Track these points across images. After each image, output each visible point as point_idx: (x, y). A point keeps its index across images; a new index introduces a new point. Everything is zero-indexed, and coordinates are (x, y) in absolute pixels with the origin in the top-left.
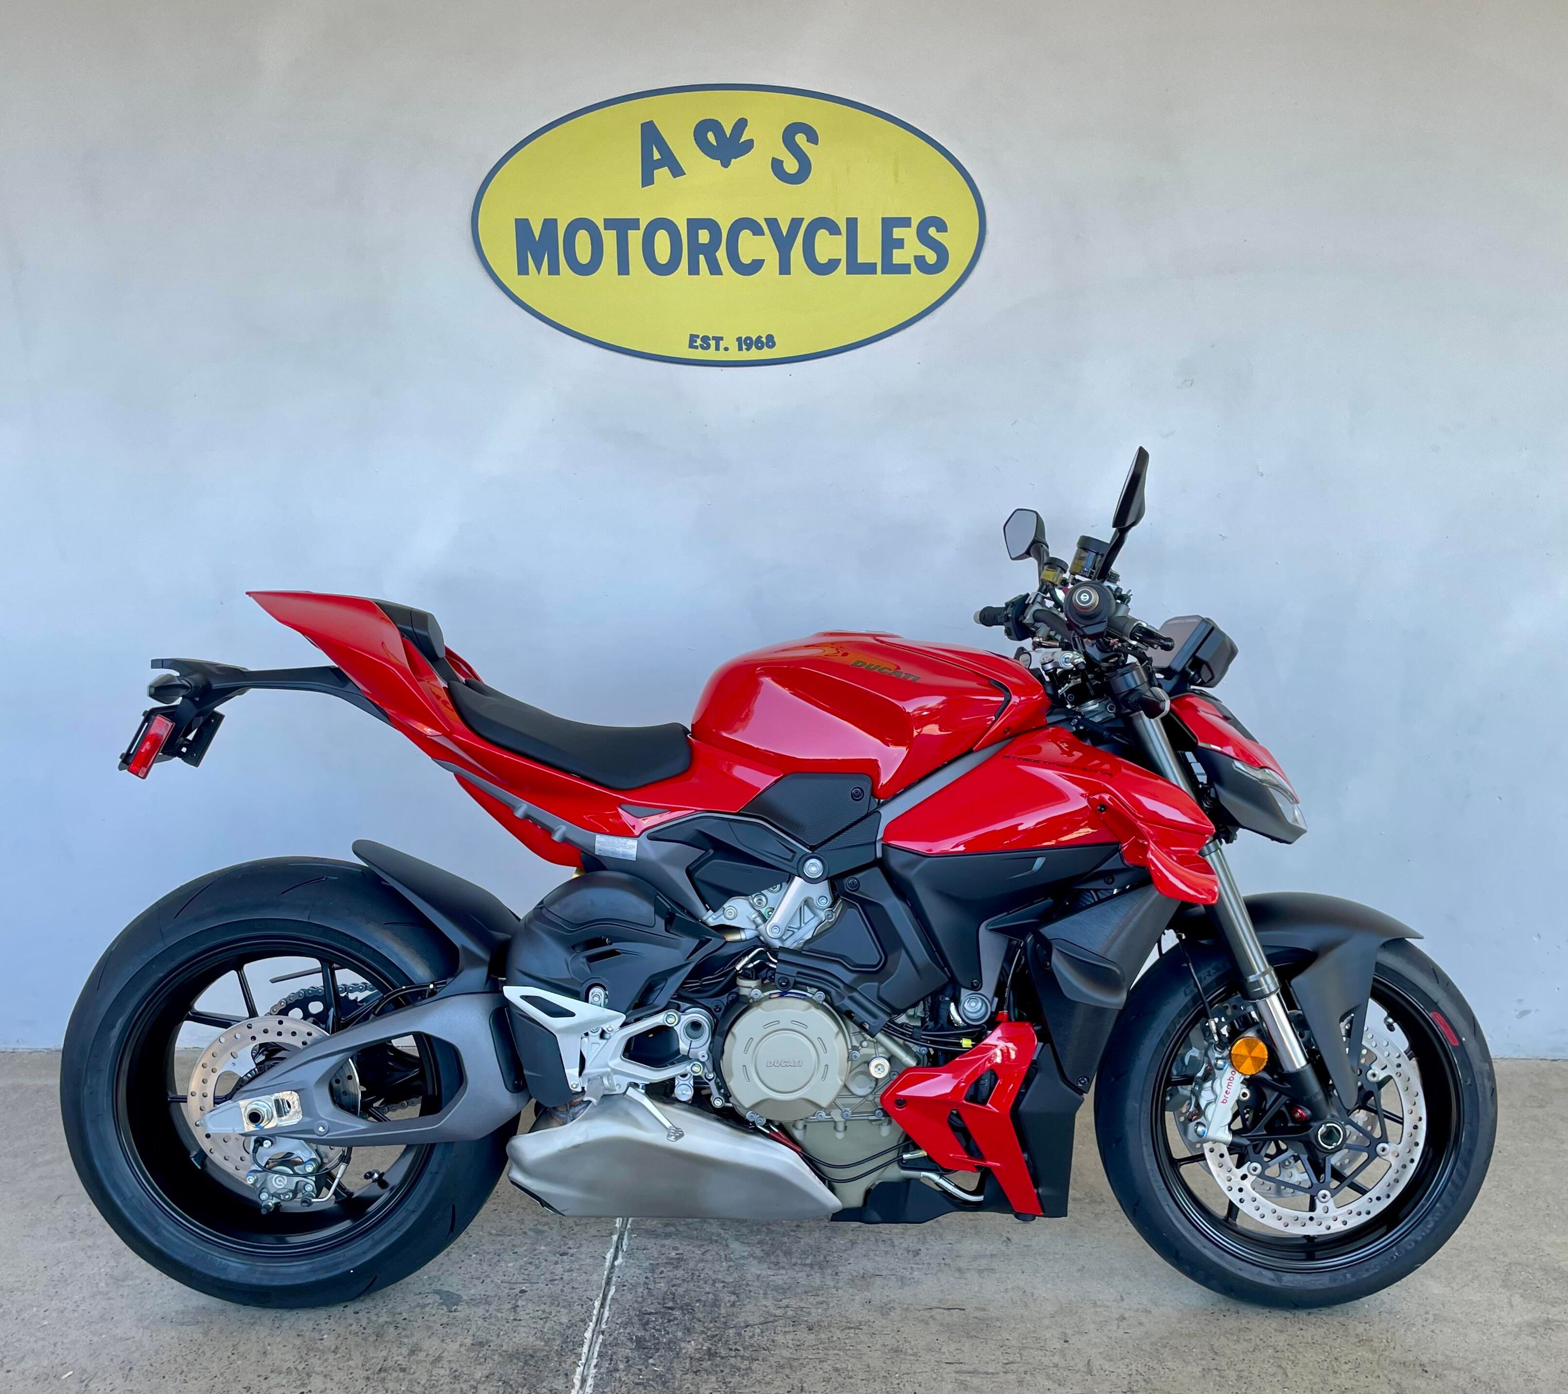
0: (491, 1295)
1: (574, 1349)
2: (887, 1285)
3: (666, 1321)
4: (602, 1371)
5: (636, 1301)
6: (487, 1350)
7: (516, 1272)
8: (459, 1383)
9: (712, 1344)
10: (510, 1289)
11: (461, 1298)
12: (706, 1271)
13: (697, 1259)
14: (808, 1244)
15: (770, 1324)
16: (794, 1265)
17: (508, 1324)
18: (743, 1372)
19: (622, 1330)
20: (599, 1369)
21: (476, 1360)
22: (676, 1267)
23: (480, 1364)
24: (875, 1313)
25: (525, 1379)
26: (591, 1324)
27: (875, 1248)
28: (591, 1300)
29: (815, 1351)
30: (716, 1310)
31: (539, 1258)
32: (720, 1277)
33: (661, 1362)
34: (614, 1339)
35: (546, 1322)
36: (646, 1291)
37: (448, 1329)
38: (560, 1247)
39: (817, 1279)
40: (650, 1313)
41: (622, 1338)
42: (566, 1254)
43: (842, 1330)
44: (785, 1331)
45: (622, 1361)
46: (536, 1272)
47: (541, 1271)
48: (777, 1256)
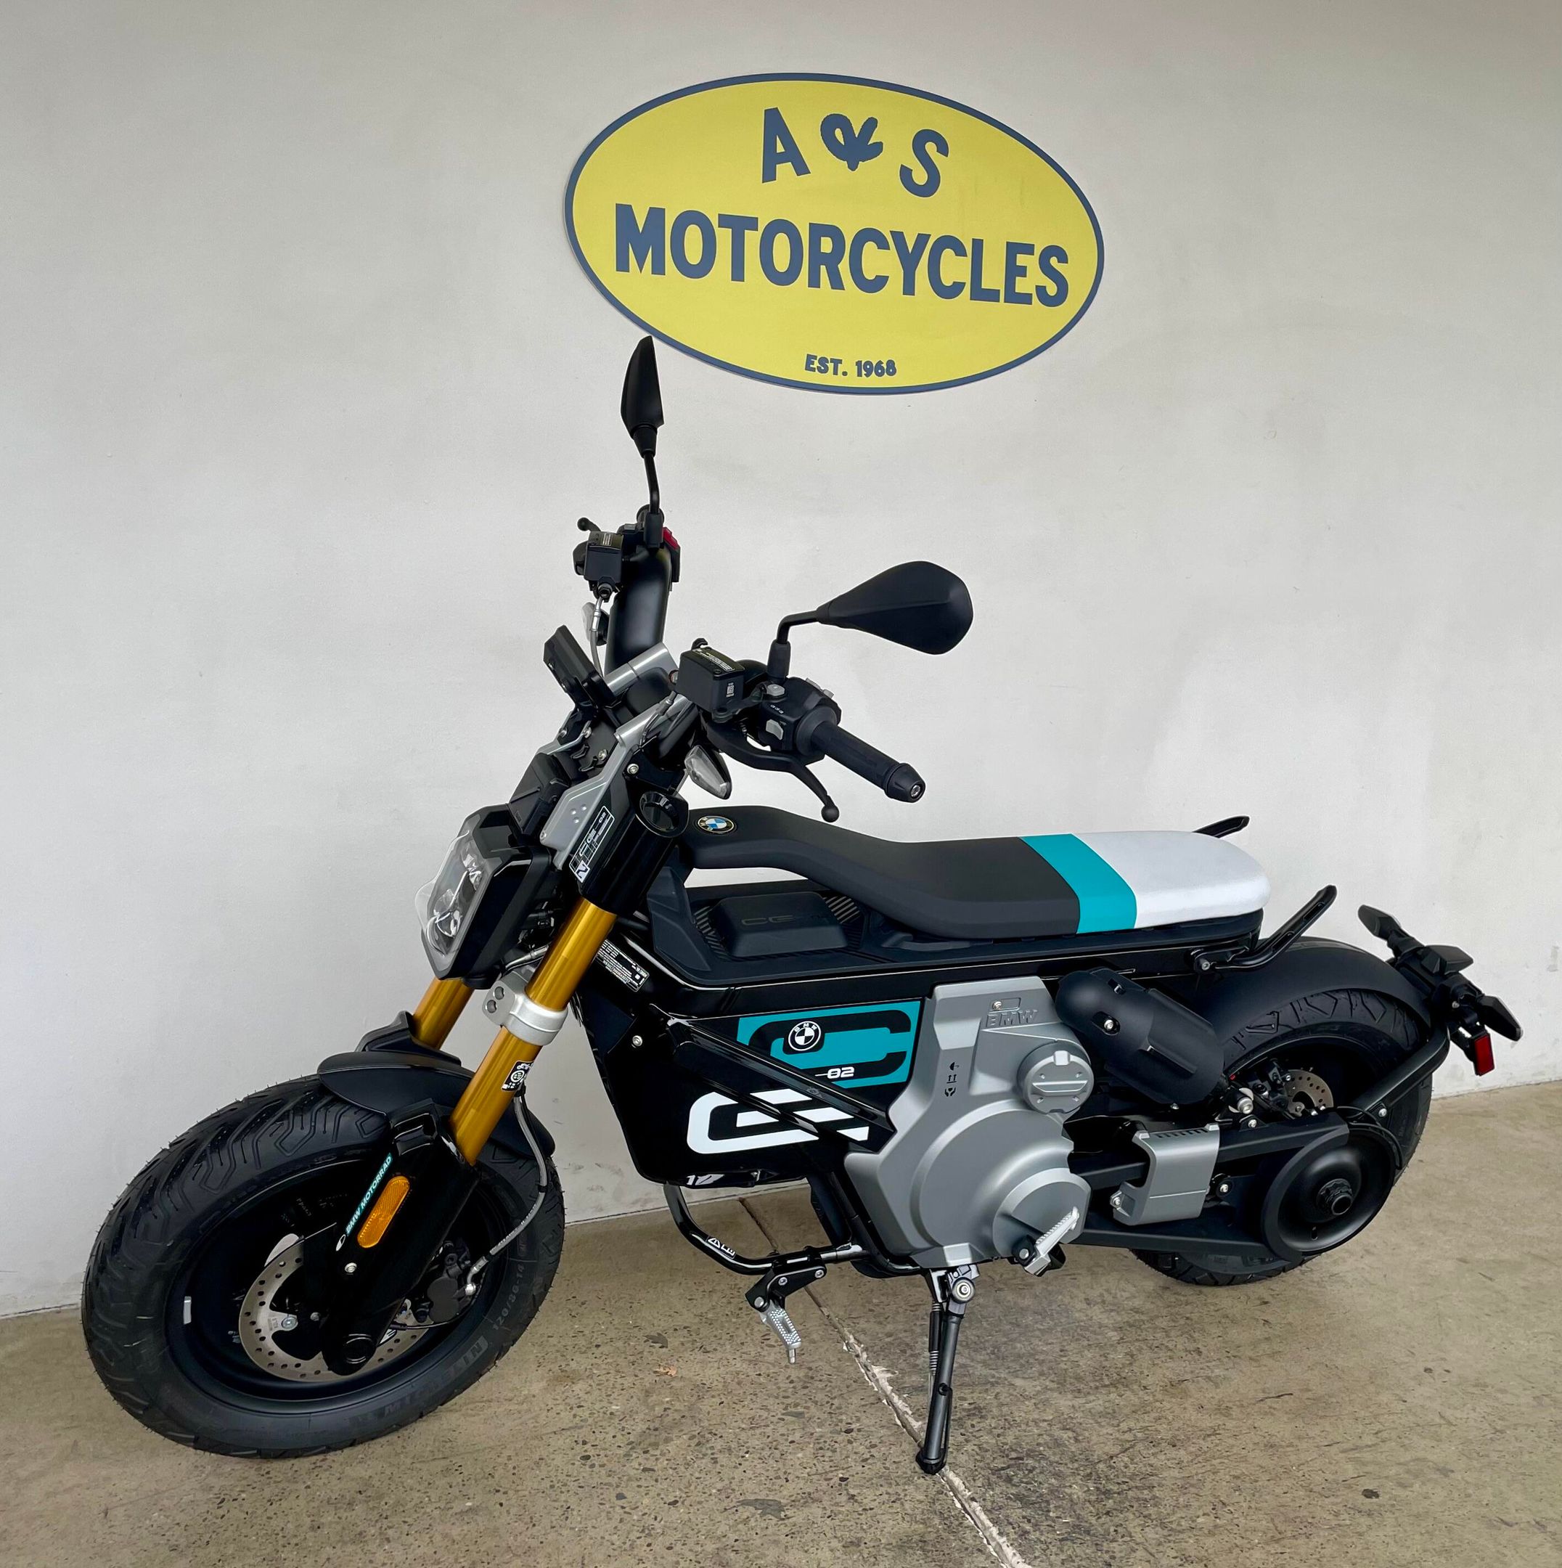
0: (810, 1491)
1: (962, 1524)
2: (1202, 1388)
3: (1026, 1472)
4: (1011, 1536)
5: (975, 1461)
6: (867, 1548)
7: (815, 1462)
9: (1096, 1484)
10: (826, 1480)
11: (780, 1503)
12: (1016, 1414)
13: (995, 1403)
14: (1089, 1366)
15: (1131, 1450)
16: (1097, 1388)
17: (864, 1517)
18: (1152, 1503)
19: (991, 1493)
20: (1007, 1537)
21: (866, 1562)
22: (983, 1418)
24: (1218, 1417)
27: (1156, 1355)
29: (1199, 1465)
30: (1066, 1449)
31: (825, 1442)
32: (1036, 1417)
33: (1064, 1513)
34: (993, 1502)
35: (902, 1504)
36: (975, 1447)
37: (799, 1539)
38: (837, 1425)
39: (1132, 1397)
40: (1003, 1469)
41: (1001, 1501)
42: (852, 1430)
43: (1204, 1439)
44: (1153, 1454)
45: (1024, 1522)
46: (837, 1456)
47: (841, 1454)
48: (1072, 1384)
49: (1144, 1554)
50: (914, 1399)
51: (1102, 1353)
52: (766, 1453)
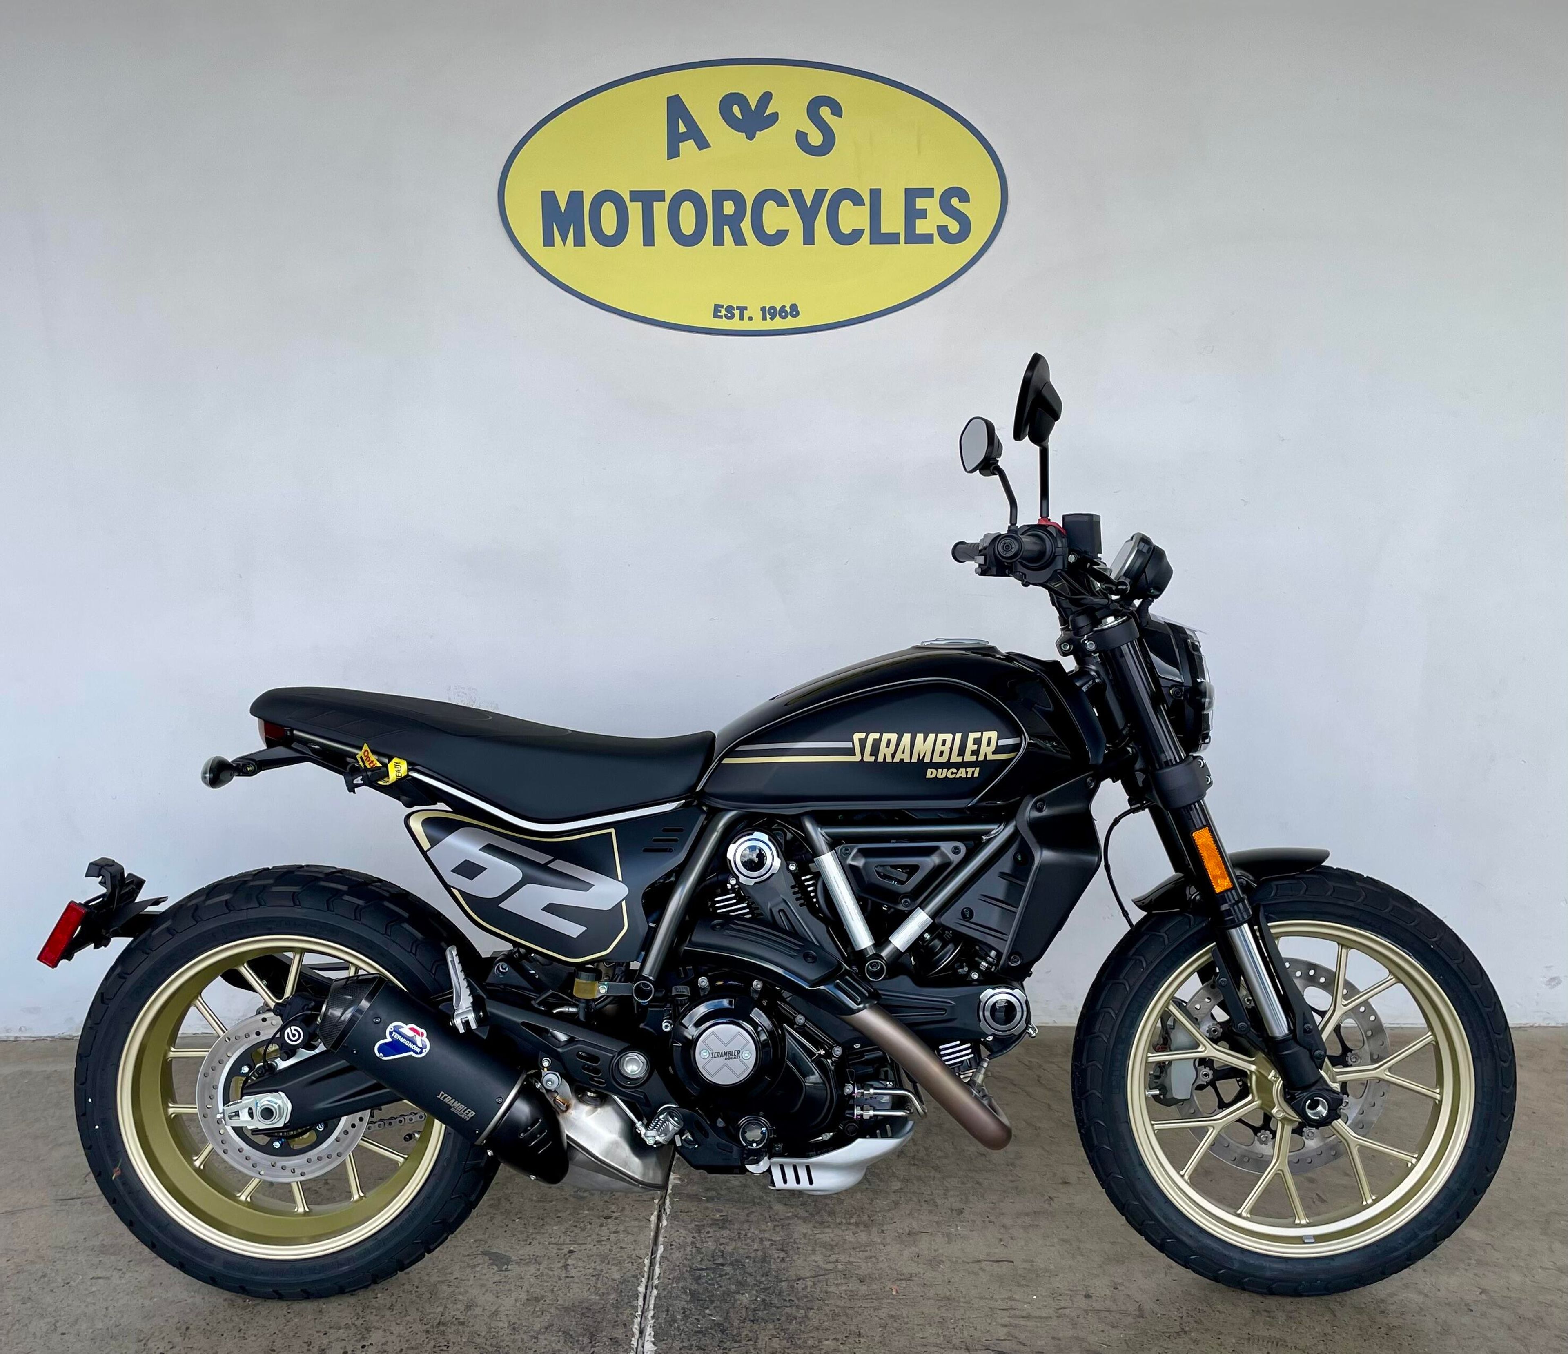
0: (539, 1255)
1: (630, 1302)
2: (934, 1241)
3: (718, 1276)
4: (660, 1320)
5: (686, 1259)
6: (543, 1304)
7: (562, 1235)
8: (519, 1334)
9: (766, 1296)
10: (559, 1249)
11: (510, 1258)
12: (752, 1230)
13: (743, 1219)
15: (821, 1277)
16: (839, 1224)
17: (562, 1281)
18: (799, 1320)
19: (675, 1285)
20: (657, 1319)
21: (533, 1313)
22: (722, 1228)
23: (538, 1317)
24: (925, 1266)
25: (585, 1330)
26: (643, 1279)
27: (918, 1208)
28: (641, 1258)
30: (767, 1265)
31: (583, 1222)
32: (766, 1236)
33: (718, 1312)
34: (668, 1293)
35: (598, 1279)
36: (694, 1250)
37: (501, 1287)
38: (602, 1211)
39: (864, 1237)
40: (701, 1269)
41: (677, 1292)
42: (610, 1217)
43: (893, 1282)
44: (837, 1284)
45: (679, 1313)
46: (582, 1234)
47: (587, 1233)
48: (821, 1216)
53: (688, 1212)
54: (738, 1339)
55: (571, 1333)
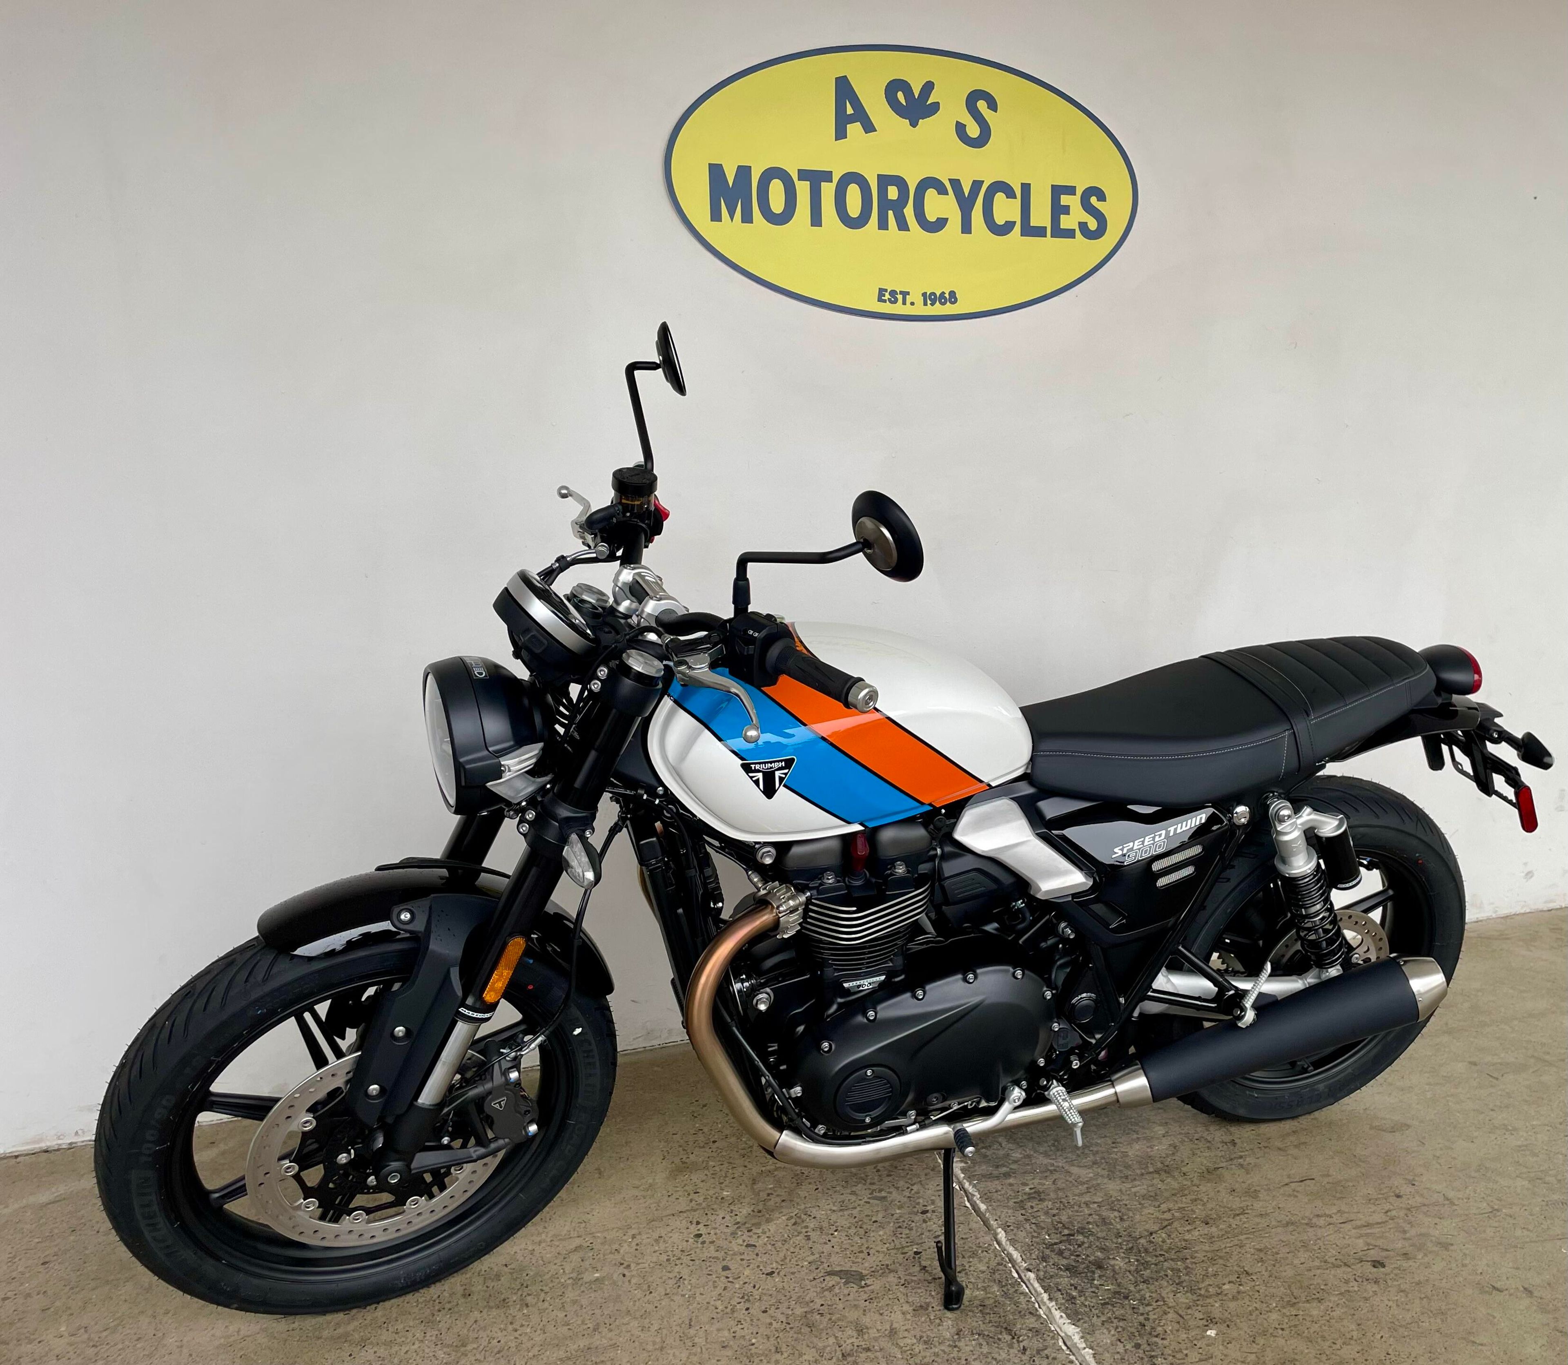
0: (890, 1262)
1: (1016, 1290)
2: (1235, 1174)
3: (1076, 1246)
4: (1059, 1301)
5: (1033, 1236)
7: (894, 1238)
8: (935, 1346)
9: (1136, 1256)
10: (903, 1253)
11: (862, 1273)
12: (1071, 1197)
13: (1053, 1187)
14: (1137, 1156)
15: (1169, 1227)
16: (1142, 1174)
18: (1184, 1272)
19: (1045, 1264)
20: (1056, 1301)
21: (932, 1323)
22: (1041, 1200)
23: (939, 1325)
24: (1247, 1198)
25: (997, 1327)
26: (1010, 1265)
27: (1196, 1147)
29: (1229, 1240)
30: (1112, 1227)
31: (904, 1221)
32: (1087, 1199)
33: (1106, 1281)
34: (1045, 1272)
35: (966, 1274)
36: (1033, 1226)
37: (876, 1303)
38: (915, 1207)
39: (1173, 1183)
40: (1056, 1244)
41: (1052, 1271)
42: (927, 1211)
43: (1233, 1218)
44: (1188, 1231)
45: (1071, 1289)
46: (914, 1232)
47: (917, 1231)
48: (1121, 1171)
49: (1176, 1316)
50: (982, 1185)
51: (1148, 1145)
52: (853, 1231)
53: (996, 1192)
54: (1146, 1302)
55: (986, 1333)
